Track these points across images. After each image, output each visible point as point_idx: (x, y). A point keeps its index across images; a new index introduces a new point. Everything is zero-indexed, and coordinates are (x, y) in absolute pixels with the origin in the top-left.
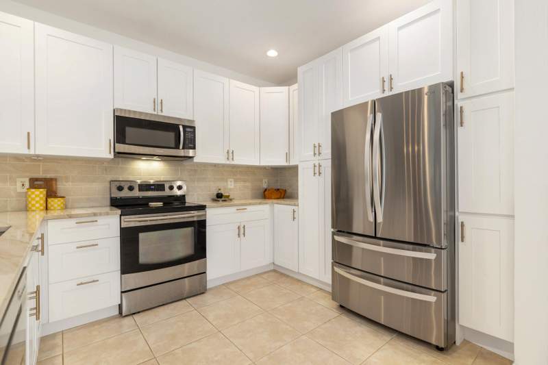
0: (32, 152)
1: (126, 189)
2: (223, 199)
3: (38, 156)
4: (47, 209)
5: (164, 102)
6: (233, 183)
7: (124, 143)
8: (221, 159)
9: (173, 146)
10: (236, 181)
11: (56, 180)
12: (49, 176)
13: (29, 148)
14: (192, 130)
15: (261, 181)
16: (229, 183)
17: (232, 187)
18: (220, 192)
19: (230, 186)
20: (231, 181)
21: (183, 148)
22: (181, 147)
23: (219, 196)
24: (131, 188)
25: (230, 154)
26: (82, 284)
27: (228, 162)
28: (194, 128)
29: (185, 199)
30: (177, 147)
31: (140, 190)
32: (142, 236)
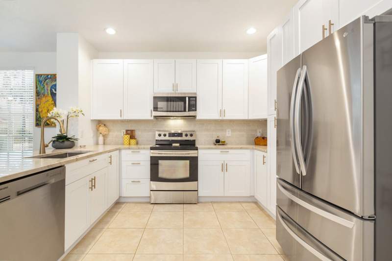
0: (122, 118)
1: (162, 136)
2: (220, 143)
3: (125, 120)
4: (130, 144)
5: (178, 85)
6: (230, 132)
7: (157, 111)
8: (216, 116)
9: (183, 110)
10: (232, 131)
11: (135, 130)
12: (132, 129)
13: (121, 116)
14: (194, 99)
15: (256, 131)
16: (227, 132)
17: (230, 135)
18: (218, 138)
19: (227, 134)
20: (229, 131)
21: (188, 111)
22: (187, 110)
23: (218, 141)
24: (165, 135)
25: (222, 112)
26: (134, 182)
27: (221, 118)
28: (196, 97)
29: (195, 142)
30: (185, 111)
31: (169, 136)
32: (160, 162)
